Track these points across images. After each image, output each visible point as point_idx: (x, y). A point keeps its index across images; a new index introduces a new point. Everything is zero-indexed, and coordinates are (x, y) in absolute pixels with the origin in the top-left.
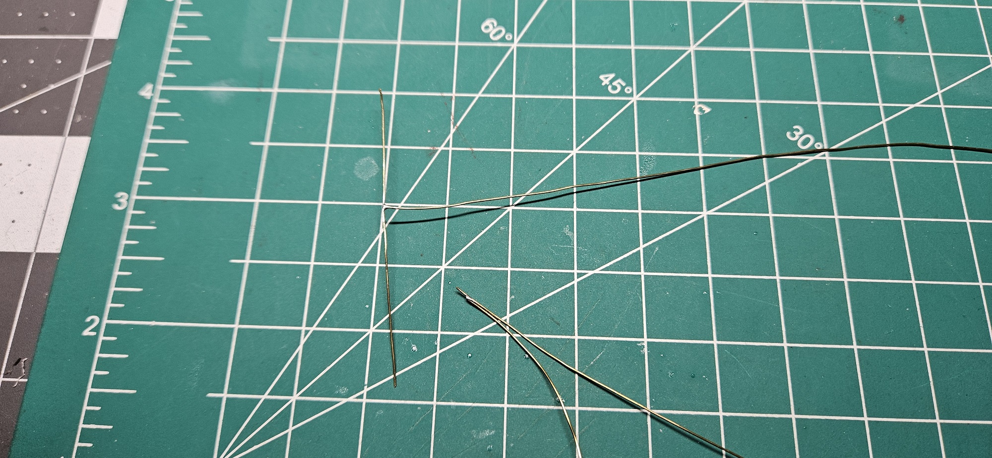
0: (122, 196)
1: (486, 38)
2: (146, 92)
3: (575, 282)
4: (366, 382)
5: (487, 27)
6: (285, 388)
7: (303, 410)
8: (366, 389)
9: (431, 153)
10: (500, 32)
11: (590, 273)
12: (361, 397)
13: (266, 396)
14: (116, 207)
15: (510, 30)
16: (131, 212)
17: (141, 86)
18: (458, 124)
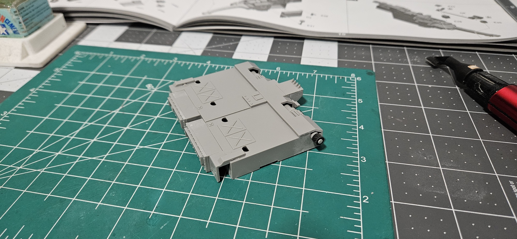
0: (5, 113)
1: (146, 88)
2: (31, 90)
3: (135, 149)
4: (47, 166)
5: (148, 86)
6: (19, 165)
7: (21, 171)
8: (45, 168)
9: (109, 112)
10: (151, 87)
11: (142, 147)
12: (42, 170)
13: (11, 166)
14: (2, 115)
15: (155, 87)
16: (5, 116)
17: (32, 88)
18: (124, 106)
